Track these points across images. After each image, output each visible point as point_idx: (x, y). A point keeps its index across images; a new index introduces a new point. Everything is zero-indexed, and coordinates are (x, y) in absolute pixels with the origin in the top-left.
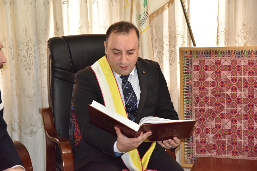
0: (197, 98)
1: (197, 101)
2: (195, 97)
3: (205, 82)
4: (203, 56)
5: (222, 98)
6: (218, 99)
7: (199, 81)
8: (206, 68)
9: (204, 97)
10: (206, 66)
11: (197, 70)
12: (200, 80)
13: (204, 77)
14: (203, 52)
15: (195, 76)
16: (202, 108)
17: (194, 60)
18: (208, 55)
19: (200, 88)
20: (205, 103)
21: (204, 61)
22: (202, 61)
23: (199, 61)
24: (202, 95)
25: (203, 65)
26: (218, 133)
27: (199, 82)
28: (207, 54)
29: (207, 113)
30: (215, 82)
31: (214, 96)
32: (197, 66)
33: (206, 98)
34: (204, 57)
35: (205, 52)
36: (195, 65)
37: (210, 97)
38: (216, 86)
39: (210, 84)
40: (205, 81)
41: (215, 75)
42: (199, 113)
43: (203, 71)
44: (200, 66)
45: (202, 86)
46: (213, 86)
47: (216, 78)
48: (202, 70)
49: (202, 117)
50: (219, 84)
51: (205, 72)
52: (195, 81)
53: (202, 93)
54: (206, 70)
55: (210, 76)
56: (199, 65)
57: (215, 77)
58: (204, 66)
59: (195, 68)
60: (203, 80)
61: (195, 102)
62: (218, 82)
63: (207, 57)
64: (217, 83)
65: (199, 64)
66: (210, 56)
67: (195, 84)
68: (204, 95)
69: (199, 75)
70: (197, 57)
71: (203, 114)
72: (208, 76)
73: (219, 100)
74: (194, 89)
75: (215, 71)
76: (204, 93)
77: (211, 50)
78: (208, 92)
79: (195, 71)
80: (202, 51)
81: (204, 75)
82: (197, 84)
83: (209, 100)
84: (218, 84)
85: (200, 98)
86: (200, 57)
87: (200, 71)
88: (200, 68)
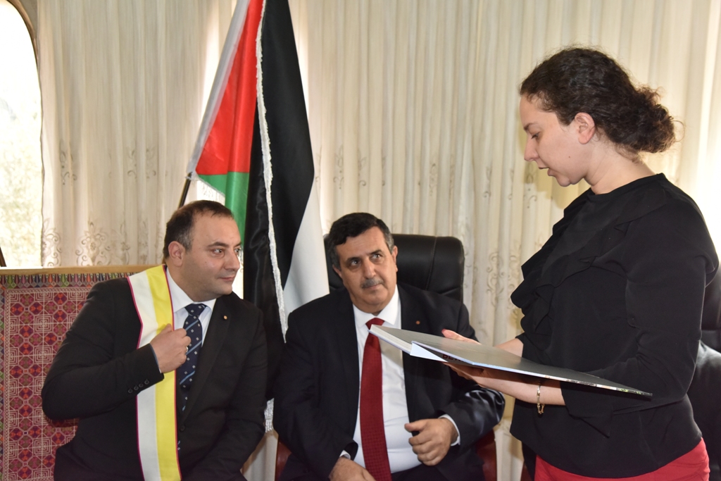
0: (17, 368)
1: (16, 375)
2: (11, 367)
3: (33, 337)
4: (29, 285)
7: (21, 335)
8: (37, 309)
9: (31, 367)
10: (36, 305)
11: (17, 313)
12: (22, 332)
13: (32, 326)
14: (30, 277)
15: (12, 325)
16: (26, 388)
17: (10, 293)
18: (40, 284)
19: (22, 349)
20: (32, 376)
21: (33, 294)
22: (27, 295)
23: (21, 295)
24: (26, 362)
25: (30, 303)
26: (58, 433)
27: (20, 337)
28: (39, 281)
29: (35, 396)
30: (56, 334)
32: (17, 306)
33: (35, 367)
34: (31, 287)
35: (34, 277)
36: (11, 304)
37: (44, 365)
38: (56, 342)
39: (45, 339)
40: (32, 334)
41: (55, 321)
42: (20, 398)
43: (30, 314)
44: (23, 306)
45: (26, 344)
46: (50, 342)
47: (57, 327)
48: (27, 312)
49: (26, 406)
51: (34, 316)
52: (11, 336)
53: (25, 354)
54: (36, 312)
55: (44, 324)
56: (21, 304)
57: (55, 325)
58: (32, 304)
59: (11, 310)
60: (30, 331)
61: (11, 377)
62: (60, 335)
63: (37, 286)
64: (58, 337)
65: (21, 301)
66: (44, 286)
67: (11, 341)
68: (32, 362)
69: (21, 323)
70: (17, 287)
71: (28, 400)
72: (41, 324)
74: (8, 351)
75: (54, 313)
76: (32, 357)
77: (47, 274)
78: (40, 355)
79: (11, 315)
80: (27, 275)
81: (32, 322)
82: (15, 341)
83: (41, 370)
84: (60, 338)
85: (21, 367)
86: (24, 287)
87: (23, 315)
88: (23, 309)
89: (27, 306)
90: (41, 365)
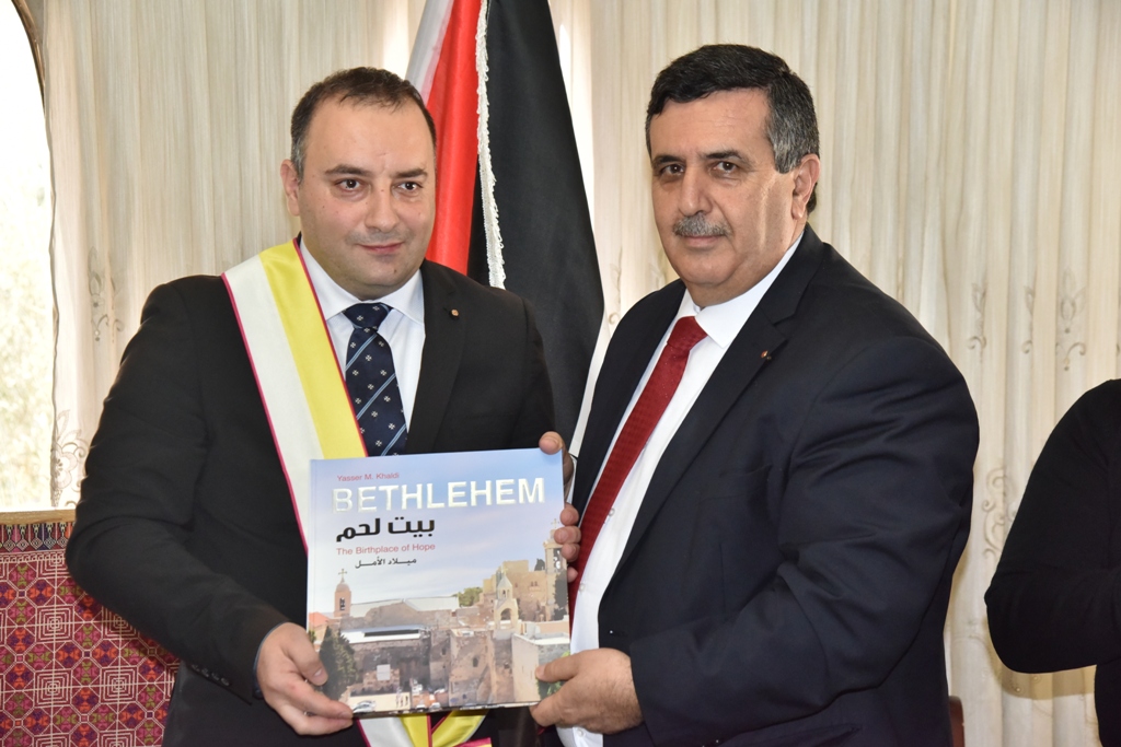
3: (32, 651)
4: (27, 544)
5: (103, 707)
6: (88, 715)
7: (9, 649)
8: (41, 594)
9: (27, 714)
10: (41, 586)
12: (13, 641)
13: (32, 629)
14: (29, 528)
18: (49, 542)
19: (12, 677)
20: (31, 734)
21: (34, 564)
22: (23, 565)
23: (11, 566)
24: (19, 704)
25: (29, 582)
27: (8, 653)
28: (47, 537)
30: (79, 646)
31: (71, 705)
33: (37, 714)
34: (30, 548)
35: (36, 529)
37: (56, 709)
38: (80, 661)
39: (58, 655)
40: (32, 646)
41: (77, 619)
43: (28, 605)
44: (14, 587)
45: (19, 666)
46: (68, 662)
47: (82, 630)
48: (21, 601)
50: (94, 654)
51: (37, 607)
53: (21, 693)
54: (40, 600)
55: (55, 625)
56: (10, 583)
57: (77, 626)
58: (33, 584)
60: (28, 640)
62: (88, 647)
63: (43, 547)
64: (84, 651)
65: (11, 577)
68: (30, 704)
69: (10, 623)
72: (49, 624)
73: (91, 718)
75: (77, 602)
76: (30, 694)
77: (62, 523)
78: (47, 689)
80: (22, 525)
81: (33, 622)
83: (48, 721)
84: (87, 654)
85: (9, 715)
86: (16, 549)
87: (15, 606)
88: (14, 595)
89: (23, 587)
90: (49, 710)
